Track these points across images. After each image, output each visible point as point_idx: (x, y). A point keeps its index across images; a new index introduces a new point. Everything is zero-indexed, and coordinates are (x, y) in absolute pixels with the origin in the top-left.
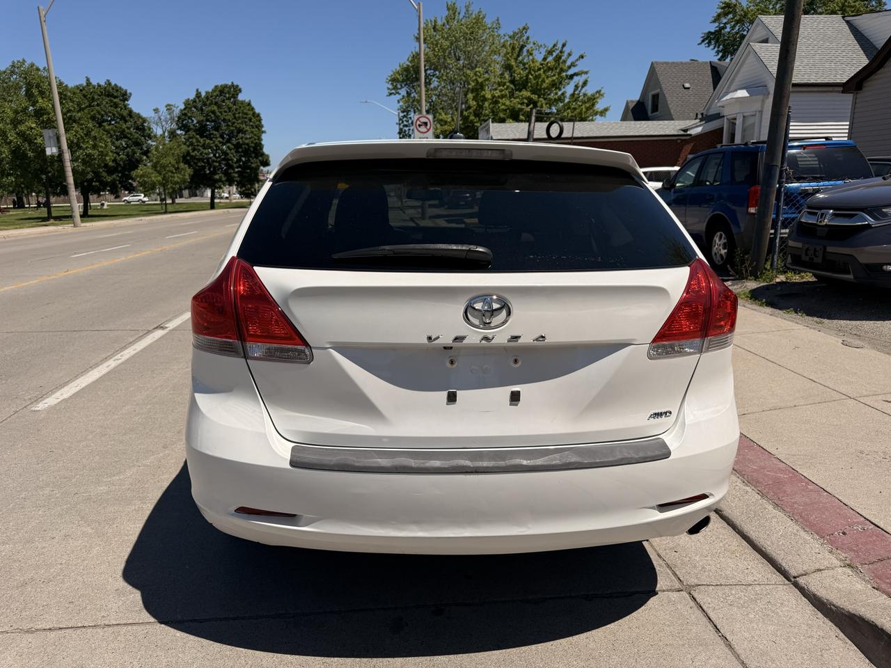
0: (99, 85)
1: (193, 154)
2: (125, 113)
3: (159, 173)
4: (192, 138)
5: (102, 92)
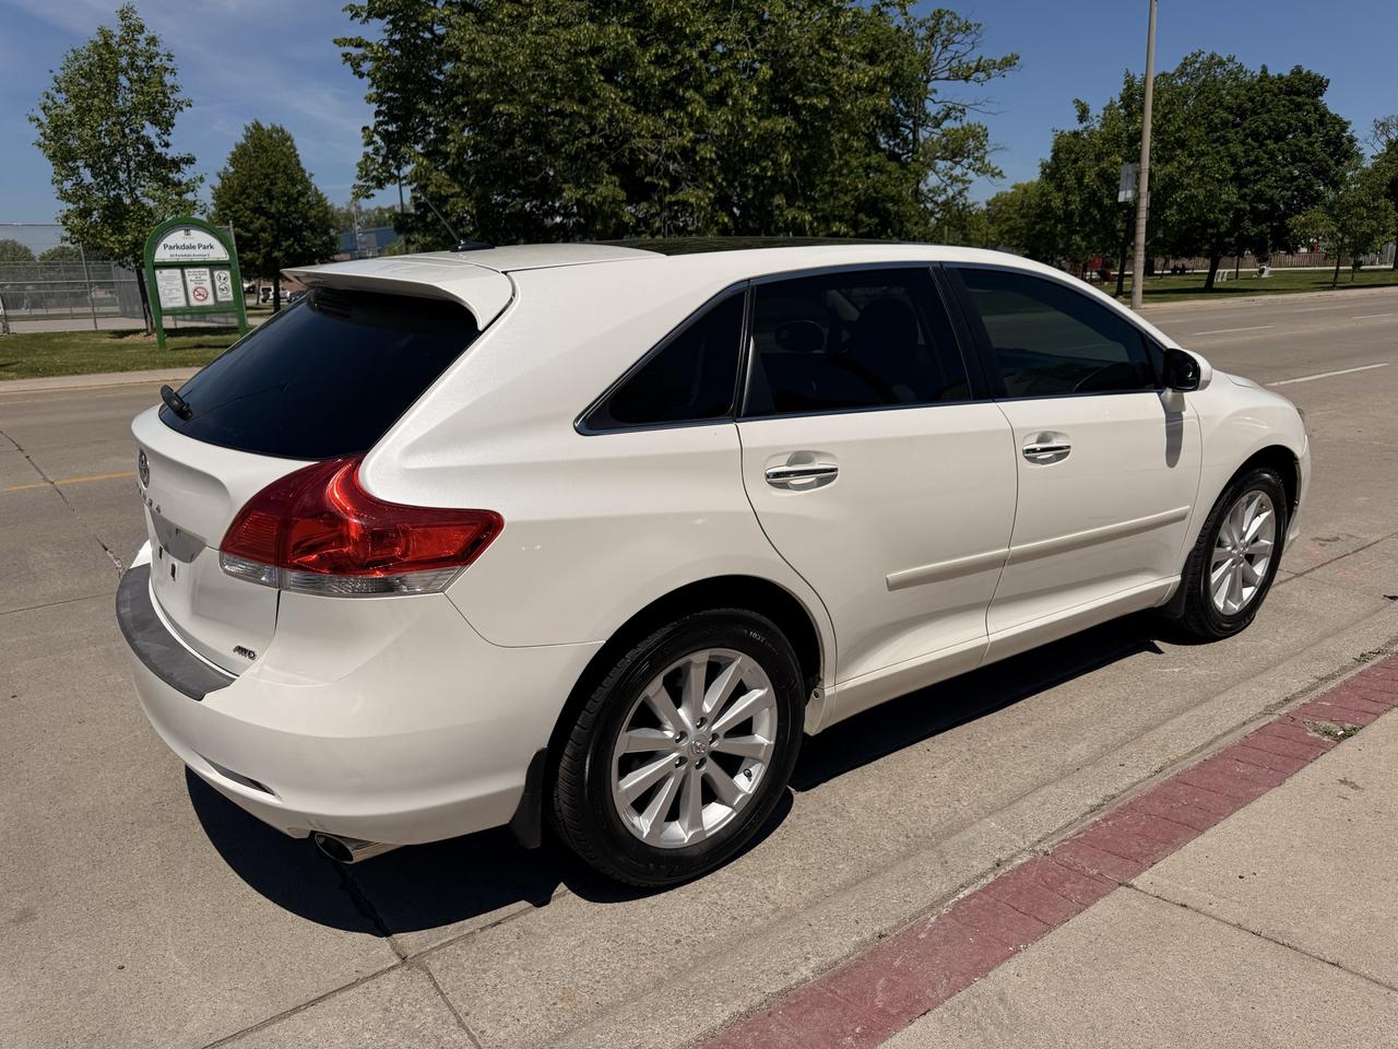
0: (1281, 78)
2: (1312, 120)
3: (1336, 218)
5: (1280, 89)
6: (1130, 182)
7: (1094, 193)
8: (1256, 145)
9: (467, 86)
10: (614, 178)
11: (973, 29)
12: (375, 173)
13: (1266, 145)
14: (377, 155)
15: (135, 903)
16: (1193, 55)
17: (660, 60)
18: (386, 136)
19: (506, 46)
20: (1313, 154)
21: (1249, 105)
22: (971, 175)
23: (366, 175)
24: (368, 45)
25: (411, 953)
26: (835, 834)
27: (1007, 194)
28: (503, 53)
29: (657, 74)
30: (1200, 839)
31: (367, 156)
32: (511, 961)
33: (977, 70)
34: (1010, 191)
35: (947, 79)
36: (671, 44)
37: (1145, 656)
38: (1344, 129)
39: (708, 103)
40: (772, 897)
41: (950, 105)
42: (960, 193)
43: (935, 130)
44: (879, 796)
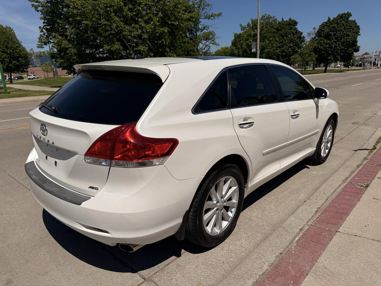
0: (287, 21)
1: (320, 48)
2: (294, 32)
3: (301, 57)
4: (321, 40)
5: (287, 24)
6: (255, 47)
7: (245, 50)
8: (282, 38)
9: (73, 15)
10: (119, 43)
11: (210, 5)
12: (44, 41)
13: (284, 38)
14: (44, 35)
15: (47, 272)
16: (264, 15)
17: (130, 10)
18: (47, 29)
19: (85, 4)
20: (295, 40)
21: (280, 28)
22: (211, 45)
23: (41, 41)
24: (40, 2)
25: (147, 277)
26: (252, 226)
27: (219, 50)
28: (84, 6)
29: (130, 14)
30: (349, 217)
31: (41, 35)
32: (178, 275)
33: (211, 16)
34: (220, 49)
35: (204, 18)
36: (133, 5)
37: (306, 169)
38: (301, 35)
39: (145, 22)
40: (243, 246)
41: (205, 26)
42: (208, 49)
43: (201, 32)
44: (259, 214)
